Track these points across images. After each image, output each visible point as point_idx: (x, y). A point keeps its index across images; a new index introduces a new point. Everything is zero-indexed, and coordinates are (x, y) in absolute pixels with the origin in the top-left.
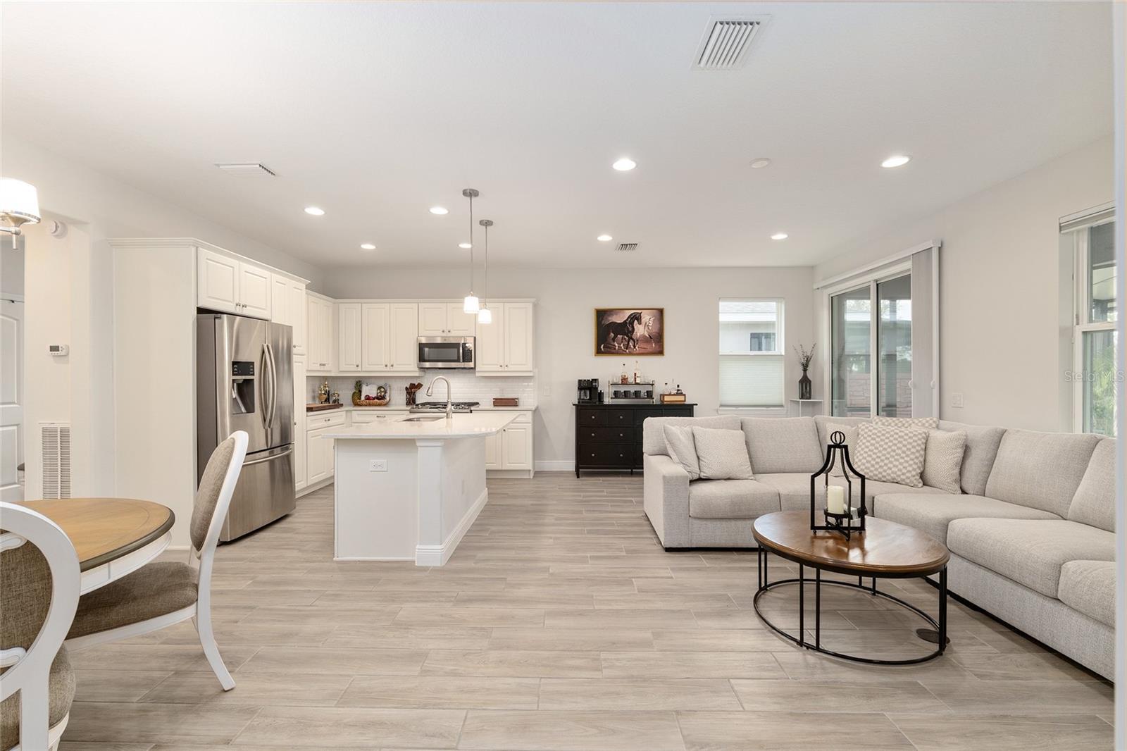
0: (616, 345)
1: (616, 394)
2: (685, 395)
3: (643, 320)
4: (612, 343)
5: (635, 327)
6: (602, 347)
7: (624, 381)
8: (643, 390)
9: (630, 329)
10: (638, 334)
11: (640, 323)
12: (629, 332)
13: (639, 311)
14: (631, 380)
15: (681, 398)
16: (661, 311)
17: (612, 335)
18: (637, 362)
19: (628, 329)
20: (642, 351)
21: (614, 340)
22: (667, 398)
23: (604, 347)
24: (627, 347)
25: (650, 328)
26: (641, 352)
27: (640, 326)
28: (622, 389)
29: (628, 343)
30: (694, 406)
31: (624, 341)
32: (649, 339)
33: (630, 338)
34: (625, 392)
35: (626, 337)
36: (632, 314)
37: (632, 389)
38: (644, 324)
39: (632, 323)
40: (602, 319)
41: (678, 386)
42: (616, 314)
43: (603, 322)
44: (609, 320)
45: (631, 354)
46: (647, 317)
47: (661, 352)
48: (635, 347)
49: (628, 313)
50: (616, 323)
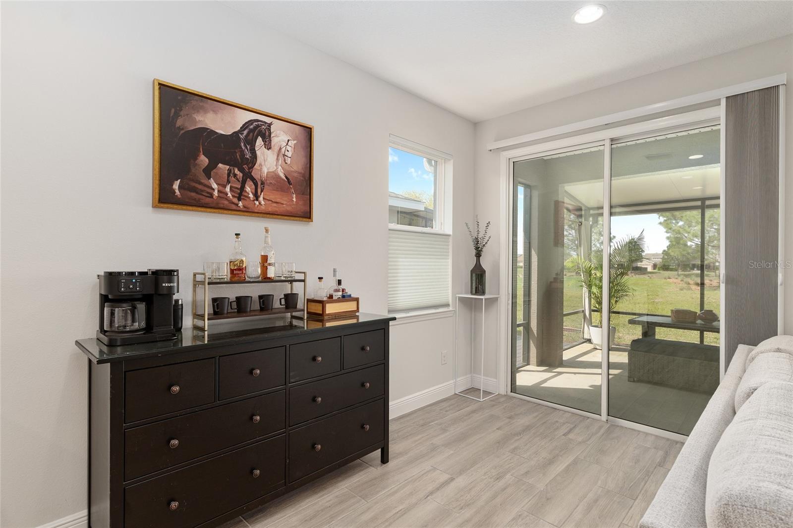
0: (215, 186)
1: (219, 307)
2: (357, 300)
3: (275, 141)
4: (204, 180)
5: (258, 153)
6: (176, 186)
7: (237, 273)
8: (278, 292)
9: (248, 155)
10: (265, 170)
11: (268, 146)
12: (244, 160)
13: (268, 120)
14: (254, 270)
15: (349, 306)
16: (308, 131)
17: (204, 160)
18: (267, 231)
19: (242, 151)
20: (273, 208)
21: (208, 172)
22: (331, 309)
23: (180, 187)
24: (240, 194)
25: (289, 161)
26: (270, 209)
27: (269, 153)
28: (231, 293)
29: (242, 188)
30: (391, 323)
31: (232, 179)
32: (285, 184)
33: (248, 176)
34: (239, 299)
35: (237, 171)
36: (251, 122)
37: (254, 291)
38: (276, 149)
39: (252, 143)
40: (177, 115)
41: (339, 282)
42: (215, 112)
43: (179, 123)
44: (195, 121)
45: (248, 212)
46: (281, 135)
47: (307, 215)
48: (257, 197)
49: (246, 117)
50: (213, 132)
